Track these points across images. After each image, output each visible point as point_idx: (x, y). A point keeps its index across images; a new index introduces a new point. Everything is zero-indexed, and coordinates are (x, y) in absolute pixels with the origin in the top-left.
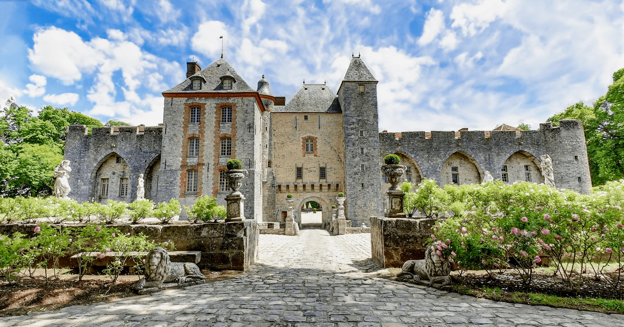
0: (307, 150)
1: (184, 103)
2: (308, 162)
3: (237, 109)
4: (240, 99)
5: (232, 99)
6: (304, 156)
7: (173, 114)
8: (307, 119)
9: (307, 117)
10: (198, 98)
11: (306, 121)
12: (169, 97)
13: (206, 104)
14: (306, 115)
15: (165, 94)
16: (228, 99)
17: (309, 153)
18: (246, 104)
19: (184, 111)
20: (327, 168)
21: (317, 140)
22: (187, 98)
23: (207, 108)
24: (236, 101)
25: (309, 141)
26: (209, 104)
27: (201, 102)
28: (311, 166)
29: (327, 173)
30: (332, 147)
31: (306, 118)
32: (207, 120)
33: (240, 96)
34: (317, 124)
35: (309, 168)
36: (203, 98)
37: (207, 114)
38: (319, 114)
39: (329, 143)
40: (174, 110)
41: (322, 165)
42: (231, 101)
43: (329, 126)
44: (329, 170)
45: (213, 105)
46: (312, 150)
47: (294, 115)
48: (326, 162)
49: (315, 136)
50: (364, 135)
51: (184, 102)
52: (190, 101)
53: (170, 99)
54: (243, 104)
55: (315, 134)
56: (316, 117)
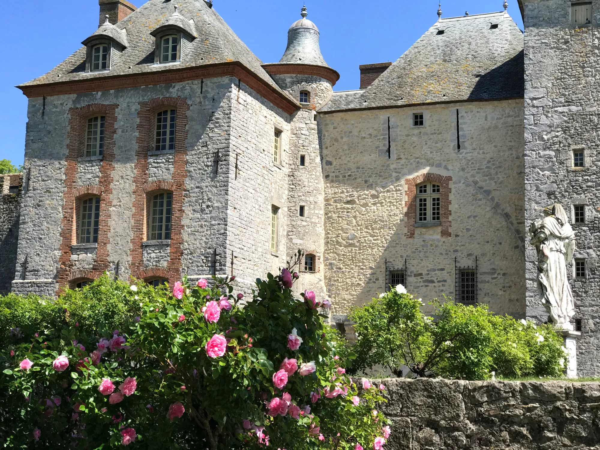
0: (423, 216)
1: (71, 109)
2: (422, 254)
3: (188, 113)
4: (196, 84)
5: (178, 86)
6: (411, 235)
7: (46, 139)
8: (422, 123)
9: (421, 117)
10: (100, 93)
11: (416, 131)
12: (38, 95)
13: (117, 106)
14: (417, 110)
15: (27, 90)
16: (167, 88)
17: (425, 226)
18: (210, 96)
19: (69, 128)
20: (481, 270)
21: (451, 185)
22: (75, 95)
23: (120, 117)
24: (187, 91)
25: (429, 189)
26: (125, 105)
27: (107, 103)
28: (430, 267)
29: (480, 286)
30: (497, 205)
31: (418, 120)
32: (120, 147)
33: (196, 77)
34: (451, 135)
35: (424, 272)
36: (112, 91)
37: (119, 131)
38: (458, 106)
39: (488, 192)
40: (49, 128)
41: (466, 263)
42: (175, 91)
43: (490, 140)
44: (488, 278)
45: (135, 107)
46: (436, 216)
47: (383, 115)
48: (477, 252)
49: (444, 173)
50: (588, 161)
51: (70, 105)
52: (84, 103)
53: (40, 100)
54: (205, 97)
55: (446, 168)
56: (449, 113)
